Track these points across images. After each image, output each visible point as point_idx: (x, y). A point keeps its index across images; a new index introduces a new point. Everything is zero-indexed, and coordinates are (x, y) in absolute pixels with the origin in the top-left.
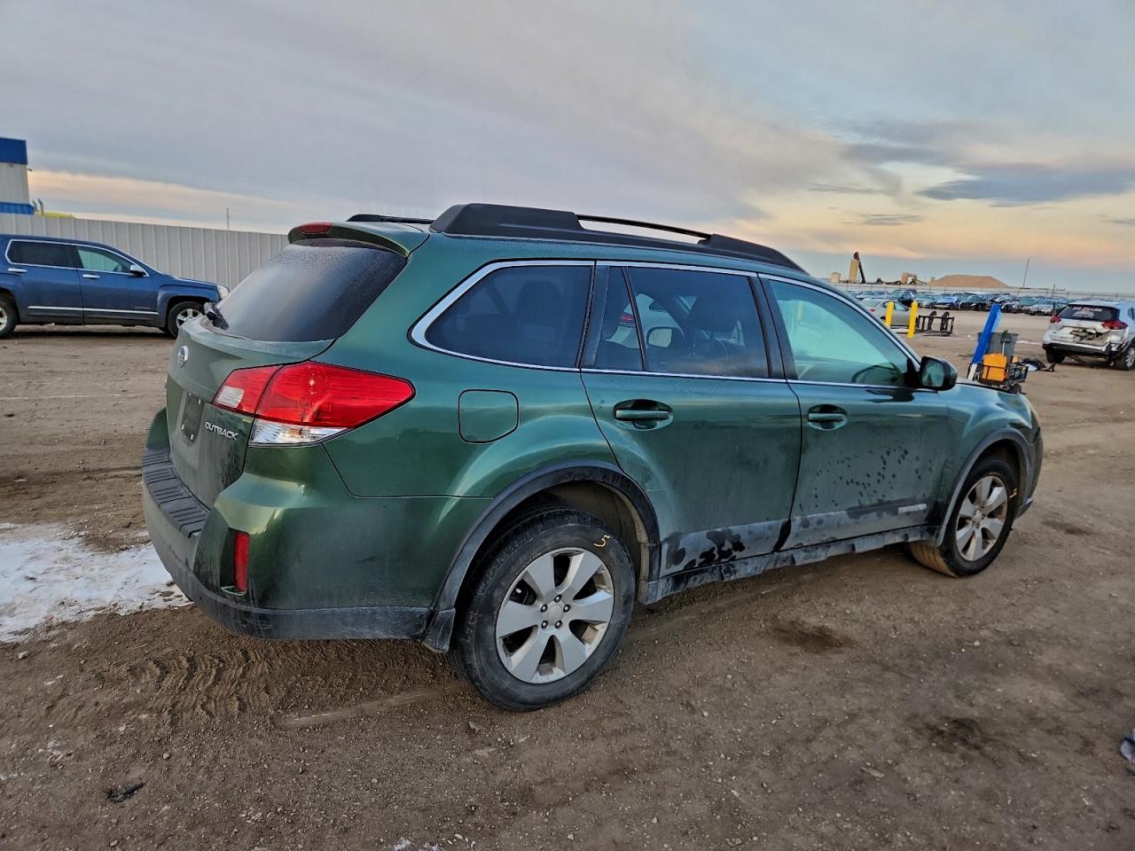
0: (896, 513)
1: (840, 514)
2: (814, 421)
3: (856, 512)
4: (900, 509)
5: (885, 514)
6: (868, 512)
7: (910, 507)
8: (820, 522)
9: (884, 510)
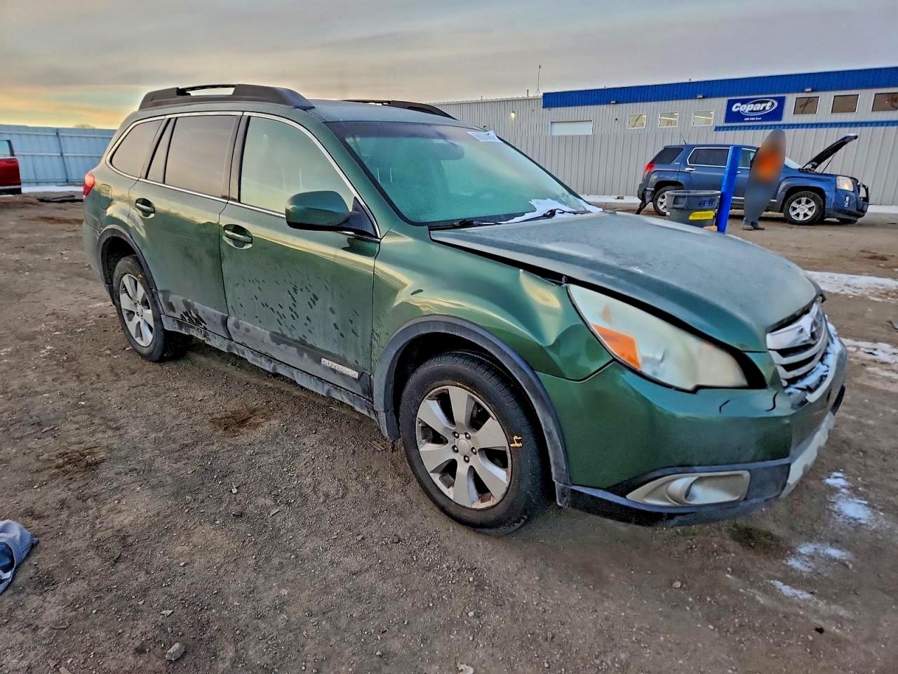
0: (319, 362)
1: (263, 332)
2: (228, 236)
3: (279, 339)
4: (323, 360)
5: (305, 355)
6: (290, 345)
7: (335, 364)
8: (247, 330)
9: (307, 351)
